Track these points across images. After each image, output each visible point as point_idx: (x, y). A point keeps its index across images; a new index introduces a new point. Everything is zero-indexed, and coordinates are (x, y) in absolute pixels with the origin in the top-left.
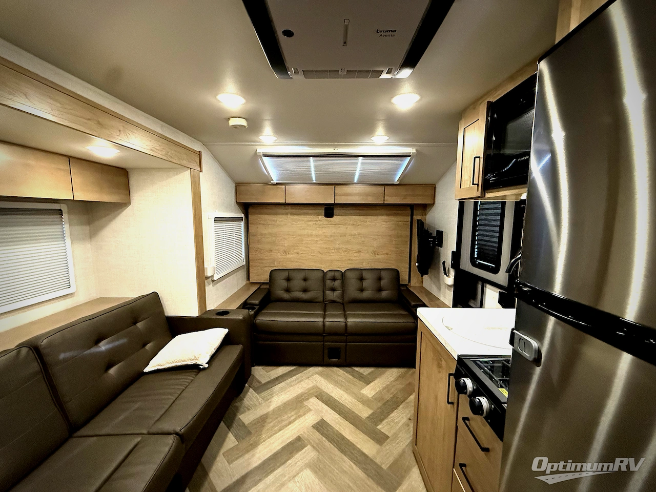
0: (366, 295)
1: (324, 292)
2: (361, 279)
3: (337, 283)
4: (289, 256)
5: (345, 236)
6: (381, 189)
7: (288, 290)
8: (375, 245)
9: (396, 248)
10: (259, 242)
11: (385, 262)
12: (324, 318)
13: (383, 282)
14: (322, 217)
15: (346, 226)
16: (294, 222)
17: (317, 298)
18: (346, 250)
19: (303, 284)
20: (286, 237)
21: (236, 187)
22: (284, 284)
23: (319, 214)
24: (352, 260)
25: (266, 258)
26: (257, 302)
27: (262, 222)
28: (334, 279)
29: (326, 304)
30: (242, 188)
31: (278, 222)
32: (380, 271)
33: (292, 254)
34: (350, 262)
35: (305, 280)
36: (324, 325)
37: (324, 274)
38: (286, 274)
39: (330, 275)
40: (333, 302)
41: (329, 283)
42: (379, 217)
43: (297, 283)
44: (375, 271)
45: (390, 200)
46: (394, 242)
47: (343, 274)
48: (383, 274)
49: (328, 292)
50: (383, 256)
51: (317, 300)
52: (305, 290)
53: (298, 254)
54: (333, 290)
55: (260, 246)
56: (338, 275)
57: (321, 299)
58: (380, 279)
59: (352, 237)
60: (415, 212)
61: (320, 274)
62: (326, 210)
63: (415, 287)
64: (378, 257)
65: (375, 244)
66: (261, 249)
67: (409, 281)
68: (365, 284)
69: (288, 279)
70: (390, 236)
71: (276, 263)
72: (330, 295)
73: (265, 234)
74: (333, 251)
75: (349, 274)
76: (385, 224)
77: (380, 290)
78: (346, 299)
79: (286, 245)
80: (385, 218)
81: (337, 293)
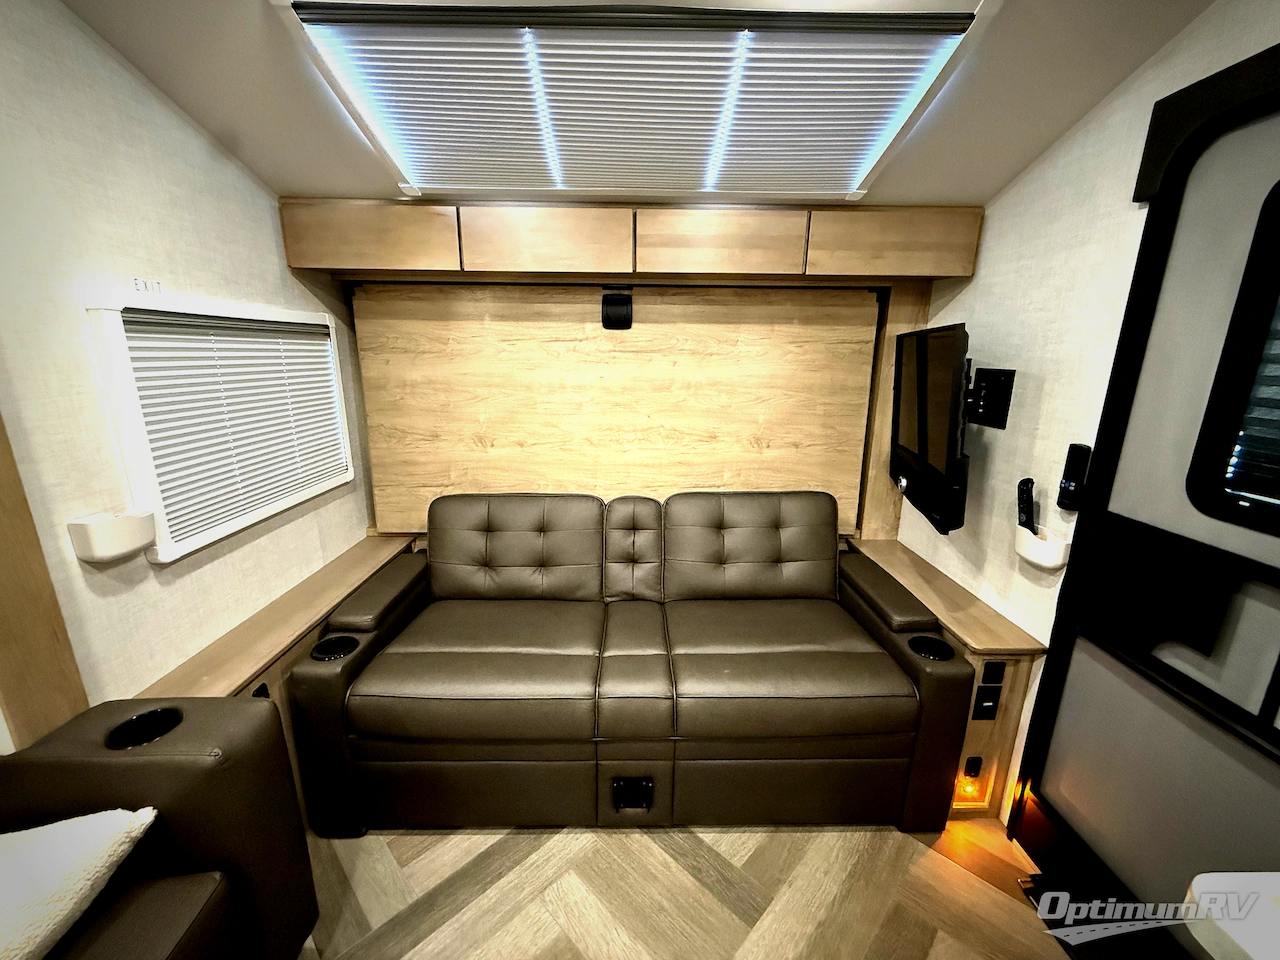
0: (734, 575)
1: (602, 569)
2: (719, 526)
3: (644, 539)
4: (493, 453)
5: (668, 388)
6: (798, 220)
7: (487, 563)
8: (761, 419)
9: (824, 426)
10: (396, 408)
11: (791, 471)
12: (597, 681)
13: (787, 535)
14: (596, 328)
15: (672, 358)
16: (504, 345)
17: (579, 587)
18: (674, 435)
19: (537, 542)
20: (480, 391)
21: (281, 209)
22: (477, 542)
23: (582, 319)
24: (688, 464)
25: (422, 459)
26: (366, 619)
27: (400, 343)
28: (633, 527)
29: (607, 605)
30: (304, 215)
31: (452, 345)
32: (775, 499)
33: (503, 446)
34: (683, 469)
35: (542, 528)
36: (596, 708)
37: (604, 509)
38: (479, 512)
39: (621, 513)
40: (633, 598)
41: (618, 540)
42: (776, 327)
43: (518, 540)
44: (764, 501)
45: (824, 263)
46: (820, 410)
47: (662, 512)
48: (789, 508)
49: (616, 569)
50: (782, 452)
51: (580, 594)
52: (543, 563)
53: (522, 445)
54: (632, 560)
55: (400, 422)
56: (645, 513)
57: (592, 587)
58: (776, 525)
59: (692, 391)
60: (892, 311)
61: (592, 510)
62: (607, 302)
63: (873, 543)
64: (769, 454)
65: (762, 413)
66: (403, 432)
67: (859, 525)
68: (733, 539)
69: (489, 528)
70: (809, 388)
71: (453, 475)
72: (624, 577)
73: (414, 385)
74: (631, 436)
75: (679, 510)
76: (797, 350)
77: (777, 559)
78: (674, 587)
79: (482, 418)
80: (795, 329)
81: (642, 571)
